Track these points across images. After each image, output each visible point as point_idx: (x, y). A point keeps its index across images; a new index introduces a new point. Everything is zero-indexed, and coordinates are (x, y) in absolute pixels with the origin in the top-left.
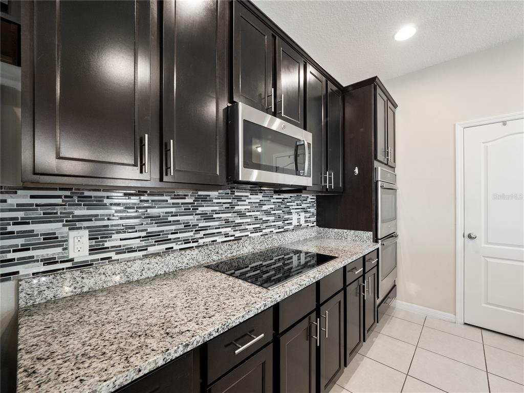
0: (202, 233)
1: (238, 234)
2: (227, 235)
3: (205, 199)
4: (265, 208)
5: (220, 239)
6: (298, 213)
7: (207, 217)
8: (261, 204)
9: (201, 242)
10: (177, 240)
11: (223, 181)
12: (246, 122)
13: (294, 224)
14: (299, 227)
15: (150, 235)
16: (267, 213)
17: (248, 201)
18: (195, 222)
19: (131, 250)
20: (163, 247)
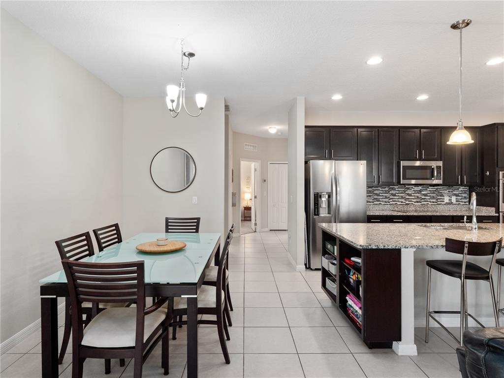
0: (391, 200)
1: (407, 202)
2: (402, 202)
3: (393, 189)
4: (423, 193)
5: (398, 203)
6: (449, 196)
7: (394, 195)
8: (420, 191)
9: (391, 203)
10: (382, 201)
11: (396, 183)
12: (403, 166)
13: (445, 202)
14: (451, 203)
15: (375, 199)
16: (425, 195)
17: (413, 190)
18: (389, 196)
19: (370, 202)
20: (379, 203)
